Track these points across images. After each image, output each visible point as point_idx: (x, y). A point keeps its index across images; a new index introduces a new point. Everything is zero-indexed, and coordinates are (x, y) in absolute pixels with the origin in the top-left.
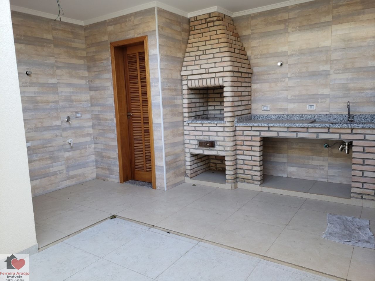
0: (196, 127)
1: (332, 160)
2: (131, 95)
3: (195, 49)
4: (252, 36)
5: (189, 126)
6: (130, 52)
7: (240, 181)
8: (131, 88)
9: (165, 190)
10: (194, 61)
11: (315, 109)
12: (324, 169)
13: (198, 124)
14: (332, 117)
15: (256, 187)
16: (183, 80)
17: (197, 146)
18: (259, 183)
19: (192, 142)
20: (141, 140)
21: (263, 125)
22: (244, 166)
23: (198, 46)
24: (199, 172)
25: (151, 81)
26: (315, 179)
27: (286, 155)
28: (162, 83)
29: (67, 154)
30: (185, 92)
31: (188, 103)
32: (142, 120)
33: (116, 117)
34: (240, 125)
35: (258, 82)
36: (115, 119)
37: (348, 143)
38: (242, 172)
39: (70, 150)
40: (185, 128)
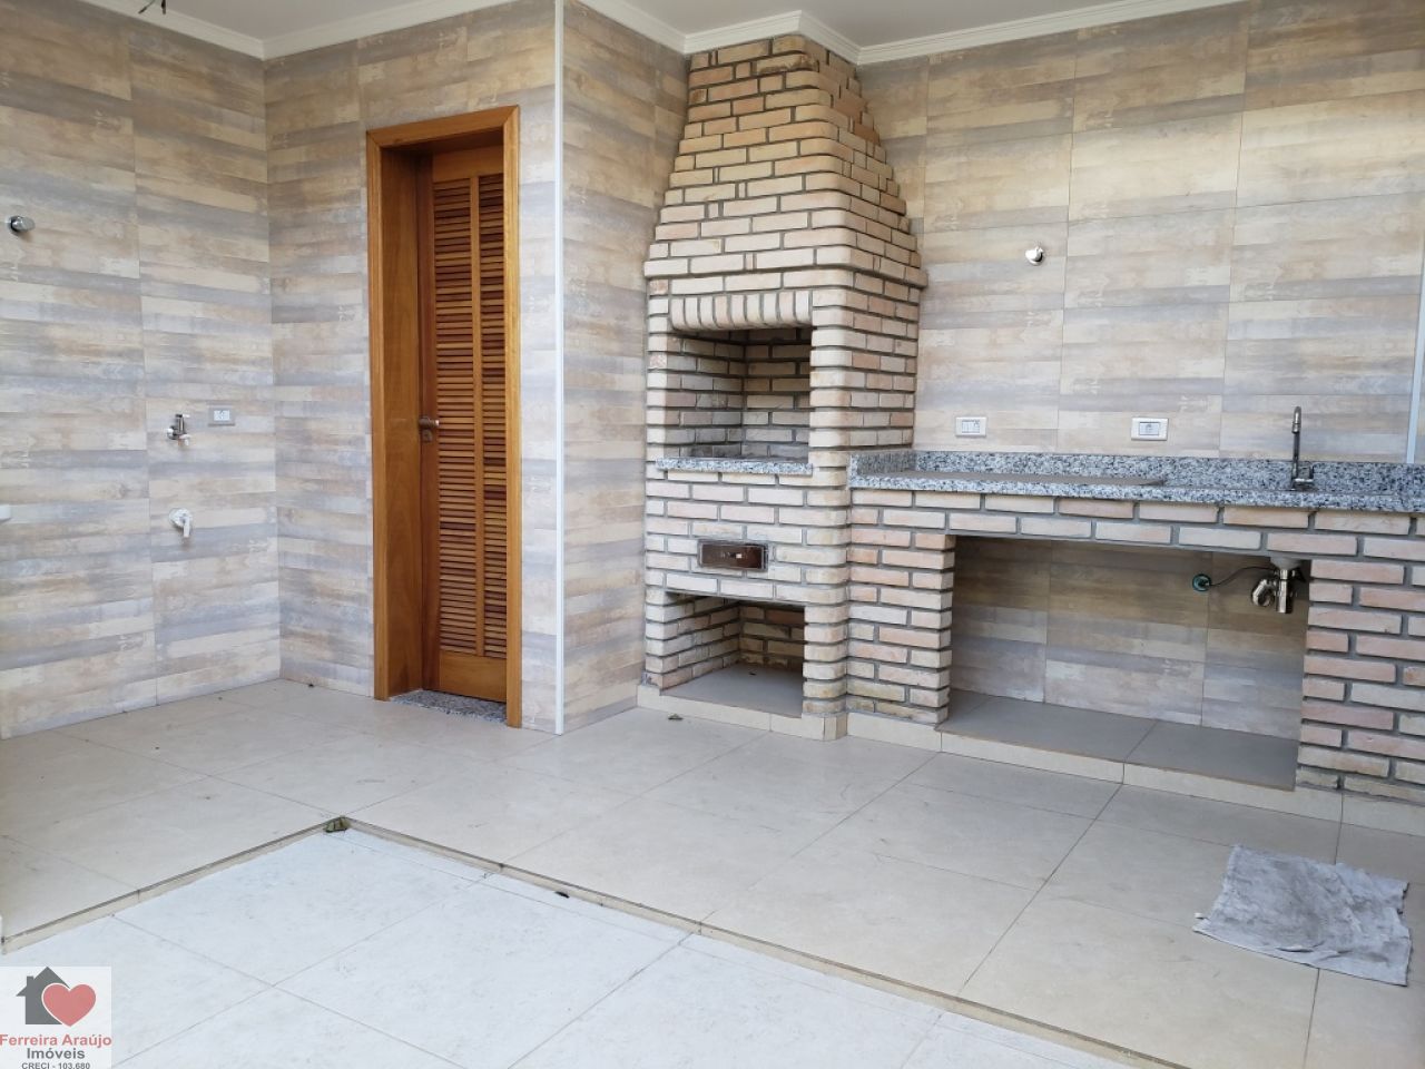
0: (695, 487)
1: (1220, 641)
2: (440, 346)
3: (707, 176)
4: (930, 142)
5: (665, 480)
6: (444, 174)
7: (857, 709)
8: (439, 319)
9: (559, 729)
10: (700, 222)
11: (1162, 436)
12: (1189, 673)
13: (702, 472)
14: (1228, 470)
15: (921, 735)
16: (652, 297)
17: (694, 561)
18: (933, 717)
19: (675, 545)
20: (471, 528)
21: (960, 485)
22: (877, 647)
23: (719, 167)
24: (696, 670)
25: (523, 290)
26: (1153, 715)
27: (1041, 615)
28: (569, 297)
29: (165, 571)
30: (658, 343)
31: (668, 390)
32: (479, 447)
33: (374, 429)
34: (871, 486)
35: (944, 321)
36: (368, 439)
37: (1290, 573)
38: (866, 670)
39: (177, 553)
40: (652, 489)
